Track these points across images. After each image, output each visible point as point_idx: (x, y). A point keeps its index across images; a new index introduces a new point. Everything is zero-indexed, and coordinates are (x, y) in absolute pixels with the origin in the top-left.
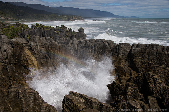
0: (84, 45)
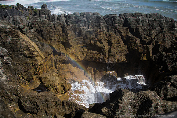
0: (74, 20)
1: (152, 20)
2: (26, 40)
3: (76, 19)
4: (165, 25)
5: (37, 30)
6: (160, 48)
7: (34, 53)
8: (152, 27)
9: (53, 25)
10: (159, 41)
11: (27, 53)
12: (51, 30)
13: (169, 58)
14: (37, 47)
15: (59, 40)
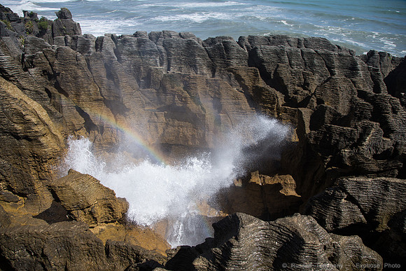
0: (135, 49)
1: (310, 53)
2: (16, 96)
3: (139, 46)
4: (336, 63)
5: (44, 71)
6: (326, 116)
7: (36, 129)
8: (309, 67)
9: (83, 61)
10: (324, 99)
11: (19, 127)
12: (80, 73)
13: (345, 137)
14: (44, 114)
15: (100, 97)
